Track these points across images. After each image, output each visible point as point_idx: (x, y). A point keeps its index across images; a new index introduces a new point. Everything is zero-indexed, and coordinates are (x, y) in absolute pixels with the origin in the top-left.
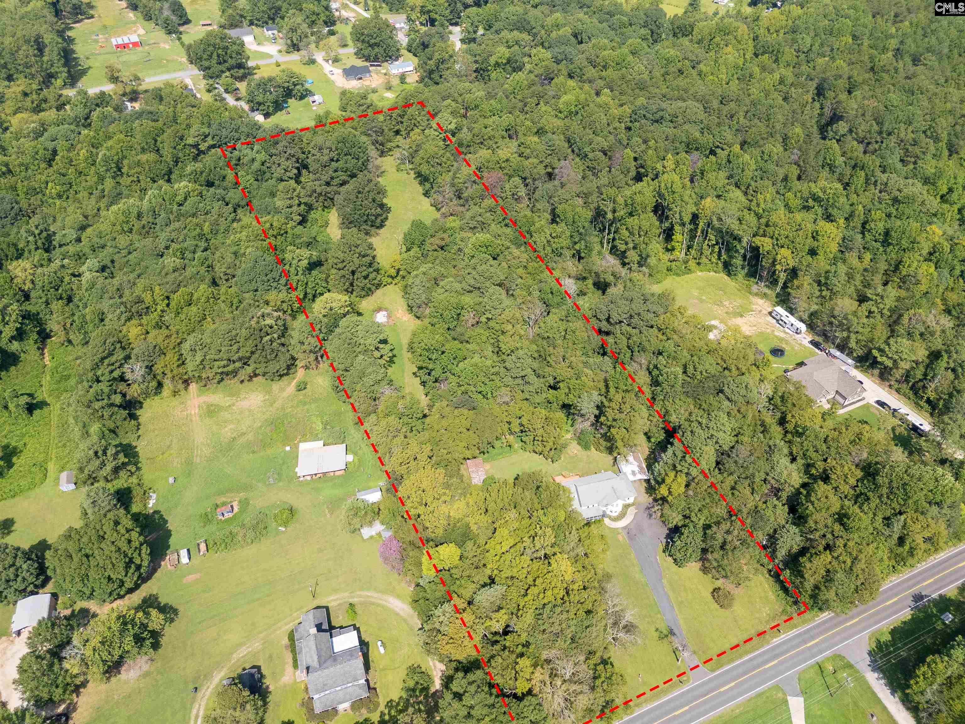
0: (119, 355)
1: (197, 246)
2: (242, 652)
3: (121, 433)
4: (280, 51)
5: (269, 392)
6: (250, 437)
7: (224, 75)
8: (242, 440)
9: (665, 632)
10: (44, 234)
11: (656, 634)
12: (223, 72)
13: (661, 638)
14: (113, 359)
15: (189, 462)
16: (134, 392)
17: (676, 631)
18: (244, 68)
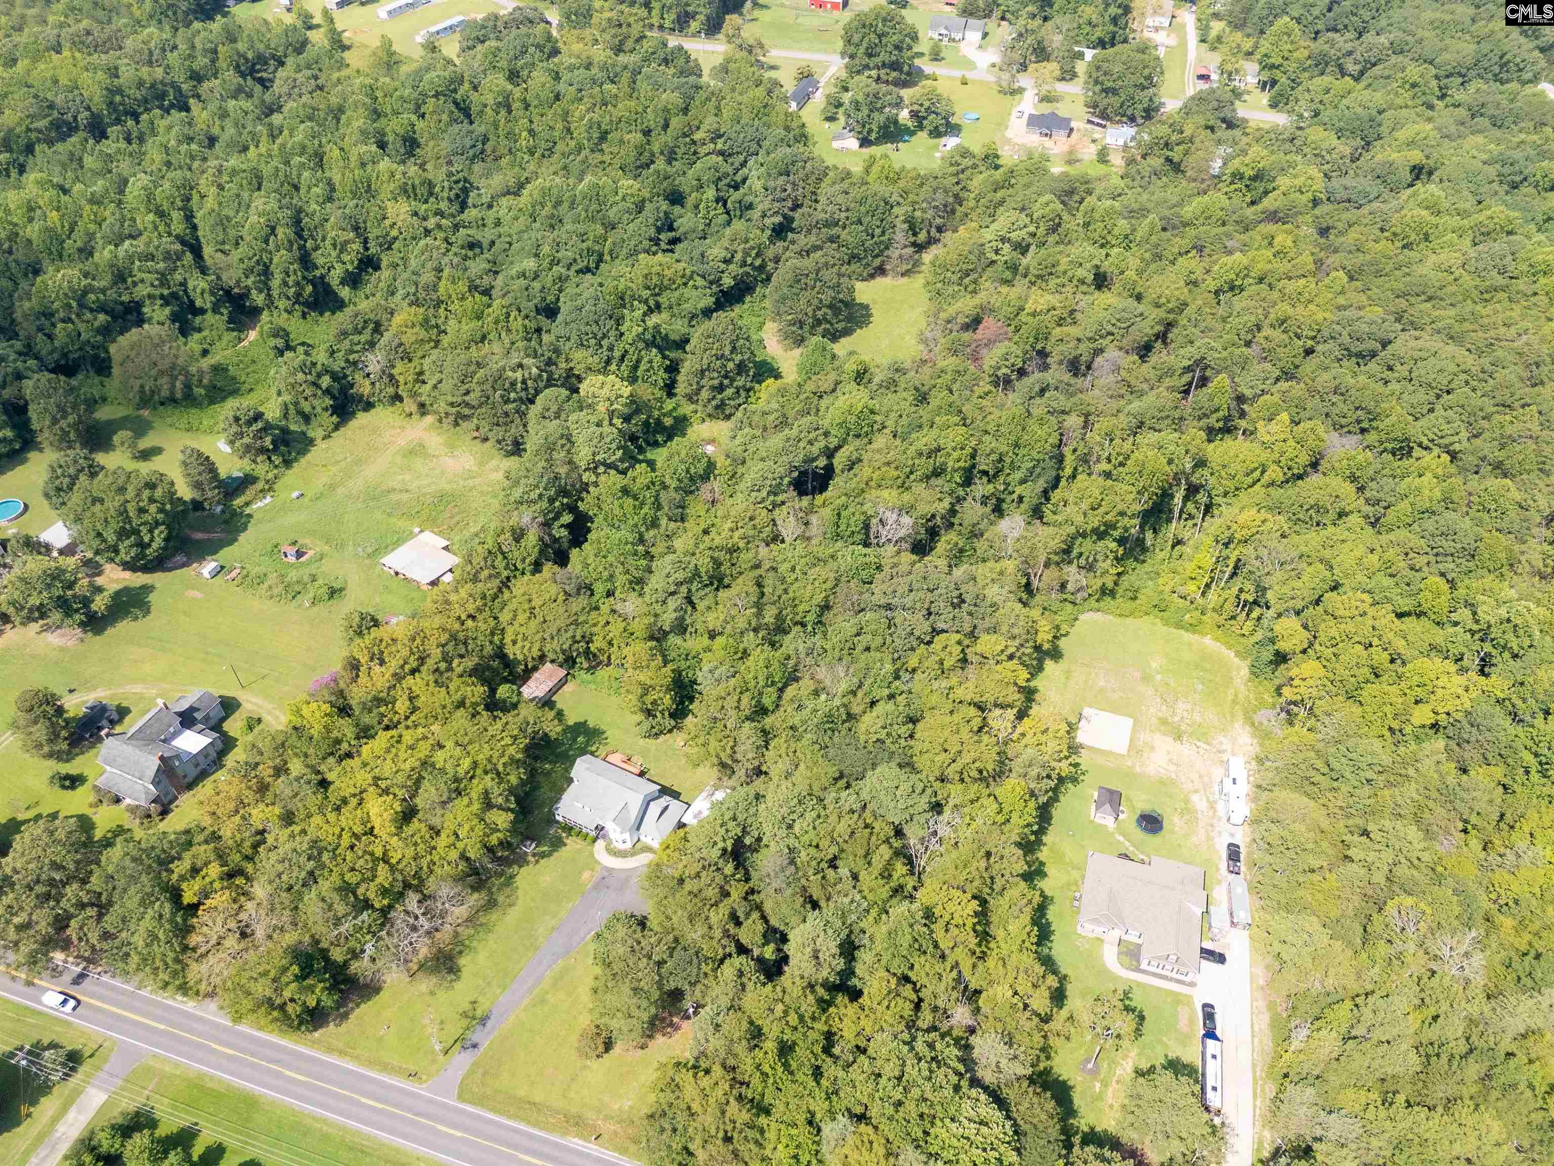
0: (365, 337)
1: (575, 260)
2: (137, 688)
3: (314, 423)
4: (994, 65)
5: (481, 464)
6: (405, 497)
7: (867, 73)
8: (395, 497)
9: (479, 1013)
10: (460, 185)
11: (467, 1006)
12: (867, 67)
13: (465, 1015)
14: (356, 338)
15: (332, 487)
16: (364, 387)
17: (489, 1024)
18: (901, 71)
